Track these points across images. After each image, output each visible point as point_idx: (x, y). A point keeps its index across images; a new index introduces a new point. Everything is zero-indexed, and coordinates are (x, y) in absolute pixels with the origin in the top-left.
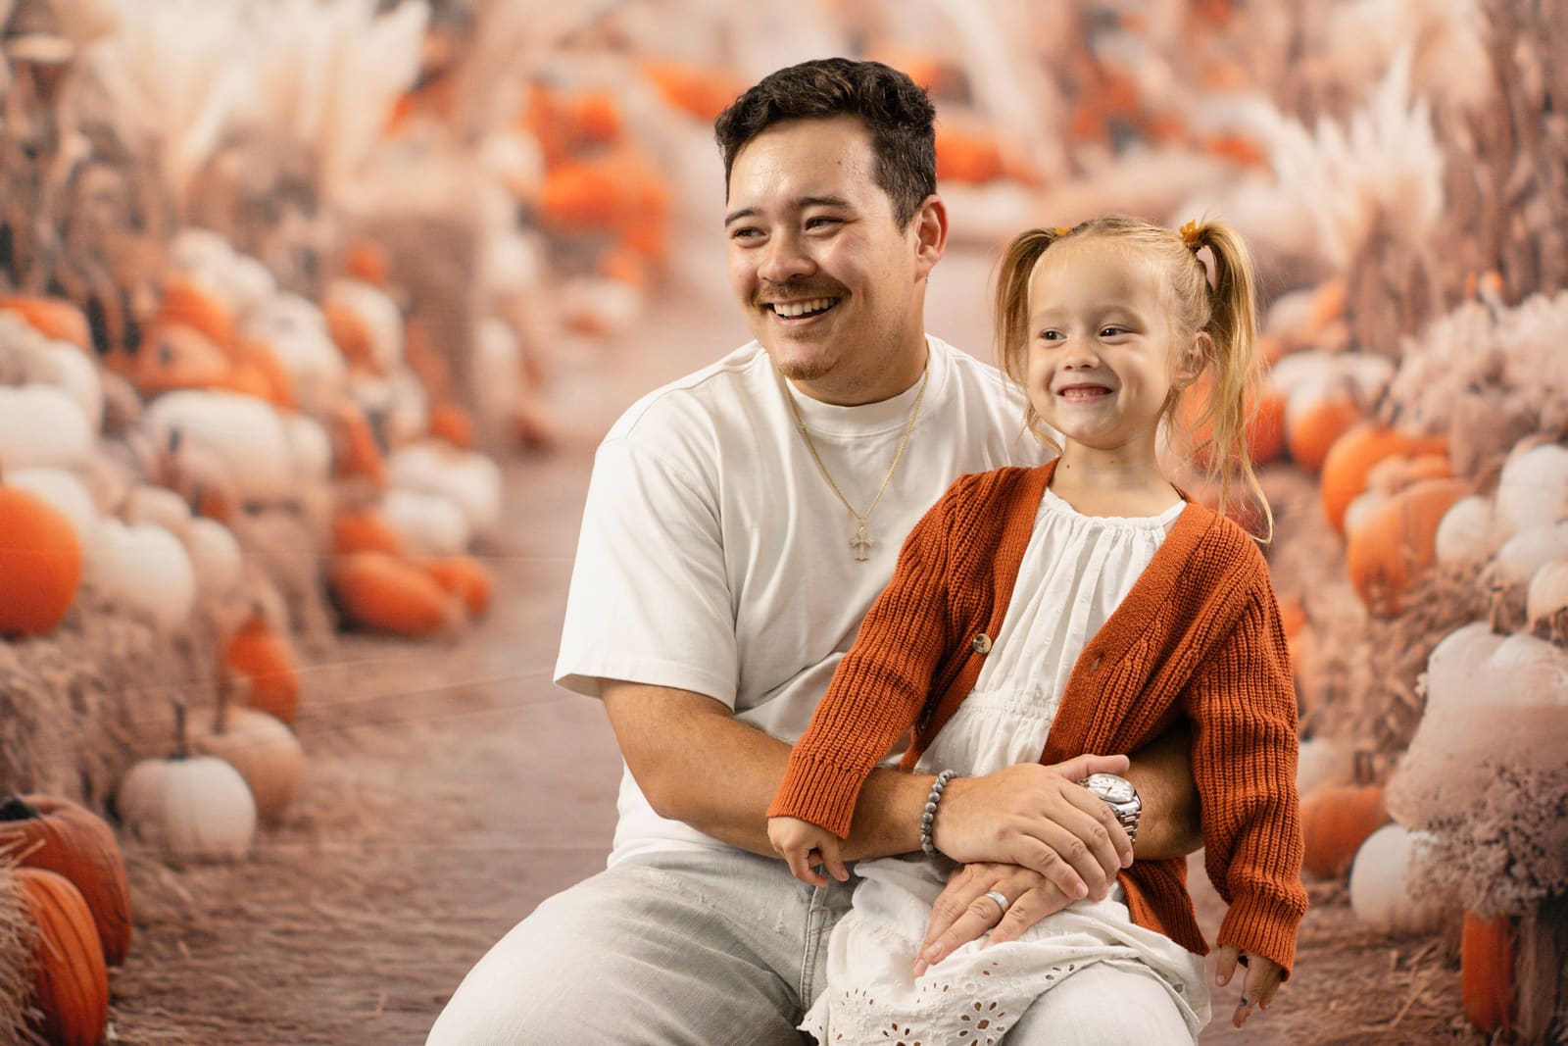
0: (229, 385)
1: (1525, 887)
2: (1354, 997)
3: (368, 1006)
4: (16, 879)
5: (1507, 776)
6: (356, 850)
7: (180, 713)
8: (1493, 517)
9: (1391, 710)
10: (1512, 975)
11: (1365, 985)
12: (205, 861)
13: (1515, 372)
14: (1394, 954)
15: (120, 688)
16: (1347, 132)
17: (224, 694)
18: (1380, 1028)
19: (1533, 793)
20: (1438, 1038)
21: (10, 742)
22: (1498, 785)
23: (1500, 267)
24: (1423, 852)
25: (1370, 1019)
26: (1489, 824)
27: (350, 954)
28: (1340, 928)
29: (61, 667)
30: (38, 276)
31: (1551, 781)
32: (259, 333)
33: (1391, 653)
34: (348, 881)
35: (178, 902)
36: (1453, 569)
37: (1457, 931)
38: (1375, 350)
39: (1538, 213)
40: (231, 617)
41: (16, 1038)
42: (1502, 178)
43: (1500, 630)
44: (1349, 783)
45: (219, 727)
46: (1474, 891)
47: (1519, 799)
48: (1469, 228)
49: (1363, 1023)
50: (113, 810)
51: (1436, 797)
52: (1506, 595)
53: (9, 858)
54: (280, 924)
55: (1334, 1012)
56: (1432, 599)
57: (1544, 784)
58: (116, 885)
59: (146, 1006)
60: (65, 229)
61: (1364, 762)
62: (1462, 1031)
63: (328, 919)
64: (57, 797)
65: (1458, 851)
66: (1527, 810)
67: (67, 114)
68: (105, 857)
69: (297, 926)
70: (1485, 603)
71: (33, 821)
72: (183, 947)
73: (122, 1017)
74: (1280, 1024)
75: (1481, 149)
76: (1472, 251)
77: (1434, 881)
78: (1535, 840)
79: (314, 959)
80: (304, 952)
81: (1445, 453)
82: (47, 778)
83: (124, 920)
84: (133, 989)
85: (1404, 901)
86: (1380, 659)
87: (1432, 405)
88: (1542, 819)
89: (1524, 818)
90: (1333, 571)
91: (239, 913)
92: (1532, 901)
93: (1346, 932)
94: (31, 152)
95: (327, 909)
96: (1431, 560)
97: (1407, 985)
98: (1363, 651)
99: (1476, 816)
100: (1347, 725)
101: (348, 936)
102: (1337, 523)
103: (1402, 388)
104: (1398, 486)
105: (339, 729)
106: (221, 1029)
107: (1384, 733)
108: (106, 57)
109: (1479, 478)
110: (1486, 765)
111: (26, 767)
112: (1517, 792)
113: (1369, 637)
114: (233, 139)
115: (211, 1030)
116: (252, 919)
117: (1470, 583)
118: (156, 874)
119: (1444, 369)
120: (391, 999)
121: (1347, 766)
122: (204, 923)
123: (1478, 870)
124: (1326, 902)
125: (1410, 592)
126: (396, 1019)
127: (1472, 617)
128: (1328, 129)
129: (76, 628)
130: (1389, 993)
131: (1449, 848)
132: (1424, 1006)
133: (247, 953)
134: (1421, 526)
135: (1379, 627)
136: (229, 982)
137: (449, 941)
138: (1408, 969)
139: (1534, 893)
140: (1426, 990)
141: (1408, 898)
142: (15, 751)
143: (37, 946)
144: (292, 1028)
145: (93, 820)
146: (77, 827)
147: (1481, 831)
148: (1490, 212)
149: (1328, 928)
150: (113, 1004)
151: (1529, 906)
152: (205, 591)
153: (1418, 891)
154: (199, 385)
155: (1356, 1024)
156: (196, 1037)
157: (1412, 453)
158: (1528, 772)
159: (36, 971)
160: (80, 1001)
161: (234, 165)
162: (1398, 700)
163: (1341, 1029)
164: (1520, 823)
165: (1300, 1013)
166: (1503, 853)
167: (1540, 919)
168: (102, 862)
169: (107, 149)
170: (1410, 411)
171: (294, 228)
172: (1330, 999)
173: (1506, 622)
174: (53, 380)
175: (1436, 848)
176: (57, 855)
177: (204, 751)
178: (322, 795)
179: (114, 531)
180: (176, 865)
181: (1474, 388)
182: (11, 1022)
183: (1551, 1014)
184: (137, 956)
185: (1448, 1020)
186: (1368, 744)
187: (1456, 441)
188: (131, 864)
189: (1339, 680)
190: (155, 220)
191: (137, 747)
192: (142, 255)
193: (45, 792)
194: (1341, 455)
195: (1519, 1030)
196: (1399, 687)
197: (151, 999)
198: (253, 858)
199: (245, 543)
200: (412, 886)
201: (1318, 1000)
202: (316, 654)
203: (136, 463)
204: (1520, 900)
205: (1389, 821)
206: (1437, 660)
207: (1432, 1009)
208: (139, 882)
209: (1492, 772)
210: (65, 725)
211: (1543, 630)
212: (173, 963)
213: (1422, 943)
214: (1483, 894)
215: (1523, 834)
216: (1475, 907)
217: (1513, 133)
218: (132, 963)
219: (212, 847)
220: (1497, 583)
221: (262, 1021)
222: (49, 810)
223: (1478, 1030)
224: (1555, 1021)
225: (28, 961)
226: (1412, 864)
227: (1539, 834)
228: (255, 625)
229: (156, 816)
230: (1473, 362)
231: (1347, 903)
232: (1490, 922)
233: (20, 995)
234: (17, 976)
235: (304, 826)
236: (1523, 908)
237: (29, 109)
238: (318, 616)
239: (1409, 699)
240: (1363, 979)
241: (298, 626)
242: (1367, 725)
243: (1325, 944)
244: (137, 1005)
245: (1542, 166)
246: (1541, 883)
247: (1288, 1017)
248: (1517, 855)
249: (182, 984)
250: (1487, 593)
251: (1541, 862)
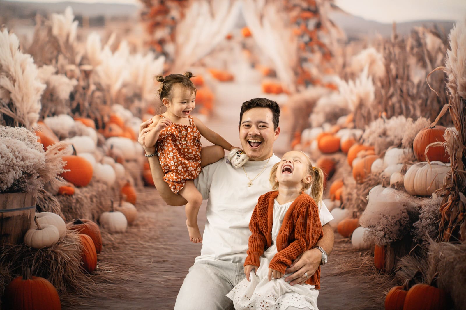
0: (123, 136)
1: (388, 239)
2: (352, 262)
3: (149, 262)
4: (79, 236)
5: (385, 216)
6: (147, 230)
7: (112, 202)
8: (383, 163)
9: (361, 203)
10: (385, 258)
11: (354, 259)
12: (117, 232)
13: (389, 133)
14: (360, 253)
15: (100, 197)
16: (355, 83)
17: (121, 199)
18: (357, 268)
19: (390, 220)
20: (369, 271)
21: (78, 208)
22: (383, 218)
23: (386, 111)
24: (367, 232)
25: (355, 267)
26: (381, 227)
27: (146, 251)
28: (349, 248)
29: (88, 193)
30: (85, 114)
31: (394, 218)
32: (129, 125)
33: (361, 191)
34: (146, 237)
35: (111, 241)
36: (375, 174)
37: (374, 248)
38: (359, 128)
39: (394, 99)
40: (123, 183)
41: (78, 268)
42: (387, 93)
43: (384, 186)
44: (351, 218)
45: (120, 205)
46: (377, 240)
47: (387, 221)
48: (380, 103)
49: (353, 267)
50: (98, 222)
51: (370, 221)
52: (385, 179)
53: (77, 232)
54: (132, 245)
55: (347, 265)
56: (370, 180)
57: (393, 218)
58: (99, 237)
59: (104, 262)
60: (90, 104)
61: (355, 214)
62: (374, 269)
63: (142, 244)
64: (87, 220)
65: (374, 232)
66: (389, 224)
67: (91, 80)
68: (97, 231)
69: (135, 246)
70: (381, 181)
71: (83, 224)
72: (112, 250)
73: (100, 264)
74: (336, 267)
75: (383, 86)
76: (380, 107)
77: (369, 238)
78: (390, 230)
79: (139, 252)
80: (137, 251)
81: (374, 150)
82: (85, 215)
83: (100, 244)
84: (102, 258)
85: (362, 242)
86: (359, 192)
87: (371, 140)
88: (392, 226)
89: (388, 225)
90: (350, 174)
91: (124, 243)
92: (389, 243)
93: (350, 249)
94: (84, 88)
95: (141, 242)
96: (370, 172)
97: (363, 260)
98: (355, 191)
99: (378, 225)
100: (352, 206)
101: (146, 248)
102: (351, 164)
103: (365, 136)
104: (364, 156)
105: (144, 206)
106: (120, 266)
107: (359, 208)
108: (100, 69)
109: (381, 155)
110: (381, 214)
111: (81, 213)
112: (387, 220)
113: (357, 188)
114: (125, 85)
115: (117, 266)
116: (126, 244)
117: (378, 177)
118: (107, 235)
119: (374, 132)
120: (154, 261)
121: (351, 214)
122: (117, 245)
123: (378, 236)
124: (347, 242)
125: (365, 178)
126: (156, 265)
127: (378, 184)
128: (351, 82)
129: (92, 185)
130: (359, 261)
131: (372, 231)
132: (366, 264)
133: (125, 251)
134: (368, 165)
135: (359, 186)
136: (121, 257)
137: (166, 249)
138: (363, 256)
139: (390, 241)
140: (367, 261)
141: (363, 242)
142: (79, 210)
143: (83, 250)
144: (134, 266)
145: (94, 224)
146: (91, 225)
147: (379, 228)
148: (384, 99)
149: (347, 248)
150: (98, 261)
151: (389, 244)
152: (118, 178)
153: (366, 240)
154: (117, 136)
155: (352, 267)
156: (115, 268)
157: (367, 150)
158: (389, 216)
159: (82, 254)
160: (91, 260)
161: (125, 91)
162: (362, 201)
163: (349, 268)
164: (387, 226)
165: (341, 265)
166: (384, 233)
167: (391, 246)
168: (96, 232)
169: (99, 88)
170: (366, 141)
171: (137, 104)
172: (347, 262)
173: (385, 185)
174: (88, 135)
175: (370, 231)
176: (87, 231)
177: (117, 210)
178: (141, 219)
179: (99, 165)
180: (111, 233)
181: (380, 136)
182: (77, 265)
183: (393, 266)
184: (103, 252)
185: (371, 267)
186: (356, 210)
187: (376, 147)
188: (102, 233)
189: (350, 197)
190: (109, 102)
191: (103, 209)
192: (106, 109)
193: (85, 218)
194: (352, 150)
195: (386, 269)
196: (363, 198)
197: (106, 260)
198: (127, 232)
199: (126, 168)
200: (159, 238)
201: (344, 263)
202: (140, 191)
203: (104, 152)
204: (387, 242)
205: (360, 226)
206: (371, 193)
207: (368, 265)
208: (103, 237)
209: (382, 216)
210: (89, 205)
211: (393, 186)
212: (110, 253)
213: (366, 251)
214: (379, 241)
215: (388, 229)
216: (377, 244)
217: (390, 83)
218: (102, 253)
219: (118, 230)
220: (384, 177)
221: (128, 265)
222: (86, 222)
223: (377, 269)
224: (394, 268)
225: (81, 252)
226: (364, 235)
227: (391, 229)
228: (128, 185)
229: (107, 223)
230: (380, 131)
231: (351, 243)
232: (381, 247)
233: (79, 259)
234: (79, 256)
235: (137, 225)
236: (388, 244)
237: (84, 80)
238: (140, 183)
239: (365, 201)
240: (354, 258)
241: (136, 185)
242: (356, 206)
243: (346, 251)
244: (103, 262)
245: (395, 90)
246: (391, 239)
247: (338, 266)
248: (386, 233)
249: (112, 257)
250: (382, 179)
251: (391, 234)
